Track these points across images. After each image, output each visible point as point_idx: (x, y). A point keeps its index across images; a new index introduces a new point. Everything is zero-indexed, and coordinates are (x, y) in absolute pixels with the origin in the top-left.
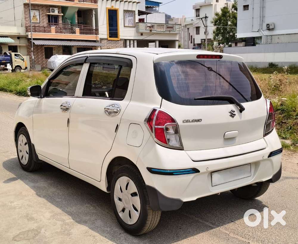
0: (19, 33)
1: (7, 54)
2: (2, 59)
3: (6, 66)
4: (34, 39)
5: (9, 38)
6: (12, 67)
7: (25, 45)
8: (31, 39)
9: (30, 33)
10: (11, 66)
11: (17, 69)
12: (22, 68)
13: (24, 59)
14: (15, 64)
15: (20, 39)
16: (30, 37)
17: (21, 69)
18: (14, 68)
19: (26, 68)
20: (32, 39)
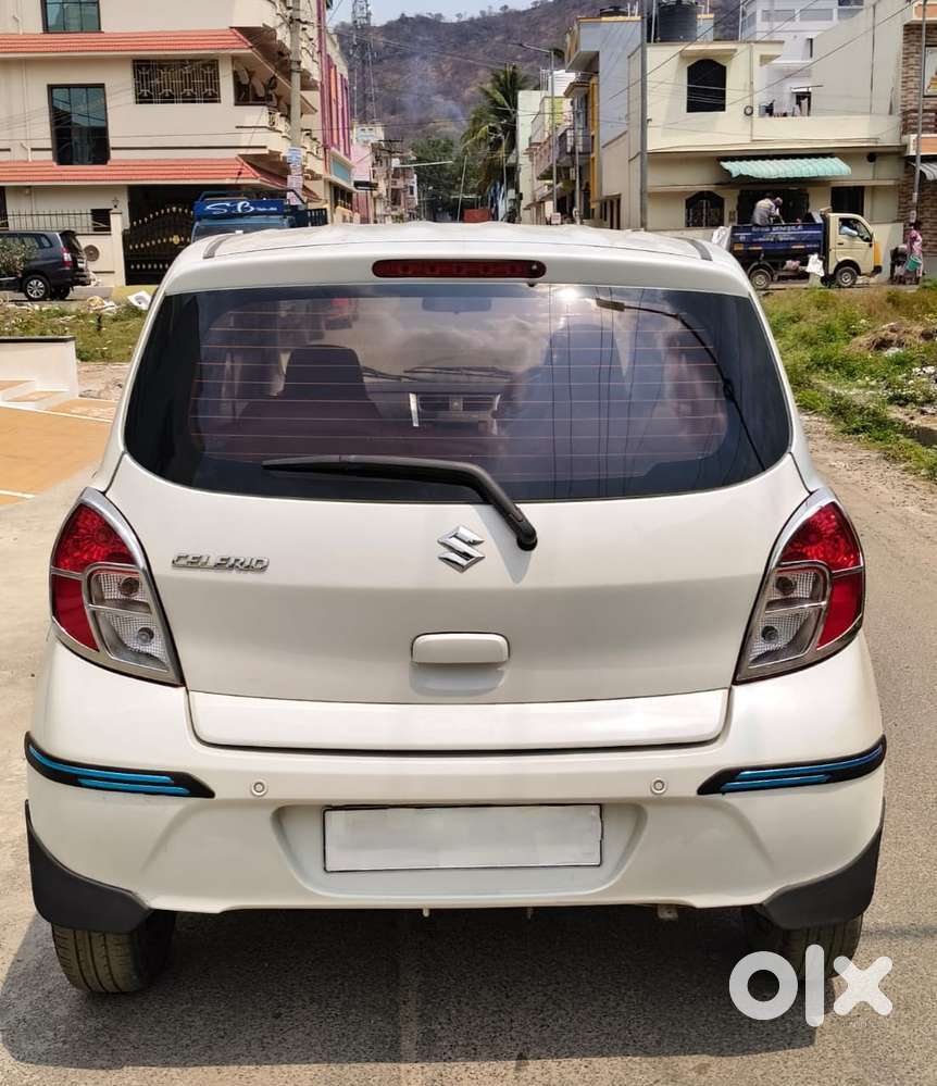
0: (876, 140)
1: (813, 220)
2: (792, 239)
3: (805, 263)
4: (927, 159)
5: (836, 160)
6: (825, 266)
7: (891, 183)
8: (913, 159)
9: (913, 137)
10: (821, 263)
11: (841, 274)
12: (863, 271)
13: (872, 236)
14: (837, 255)
15: (877, 161)
16: (912, 153)
17: (859, 273)
18: (831, 272)
19: (877, 269)
20: (918, 160)
